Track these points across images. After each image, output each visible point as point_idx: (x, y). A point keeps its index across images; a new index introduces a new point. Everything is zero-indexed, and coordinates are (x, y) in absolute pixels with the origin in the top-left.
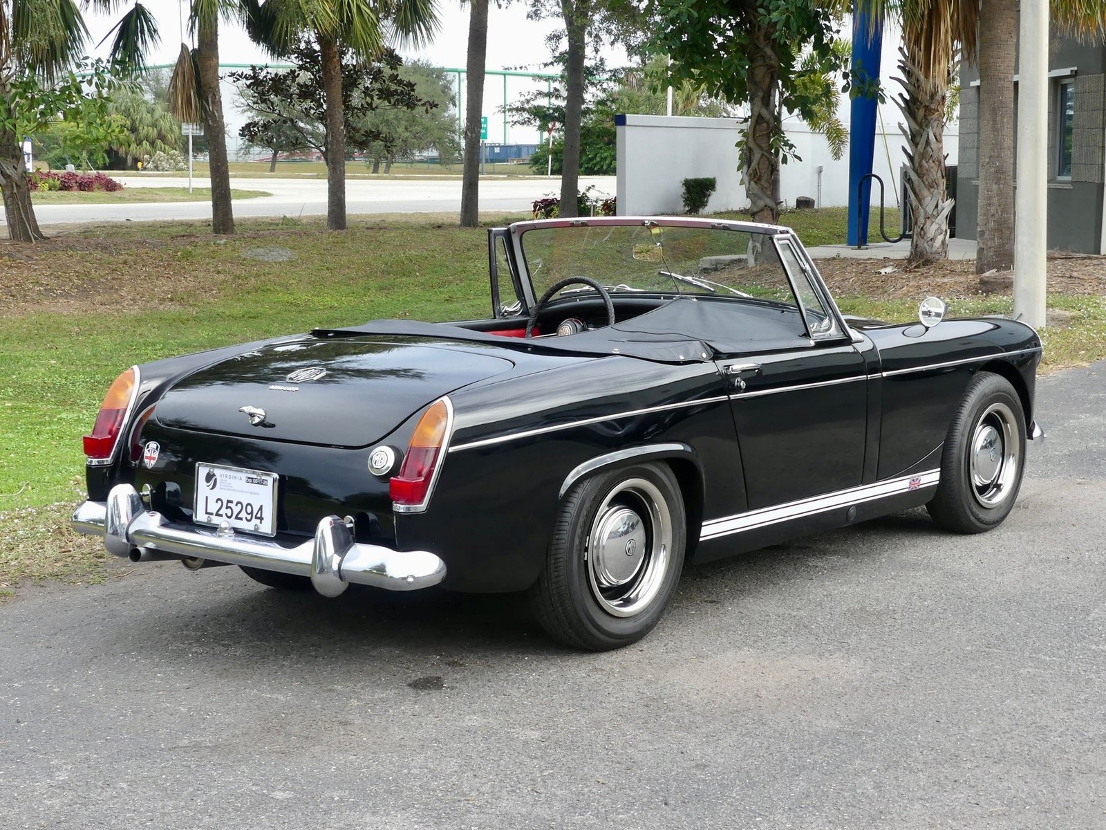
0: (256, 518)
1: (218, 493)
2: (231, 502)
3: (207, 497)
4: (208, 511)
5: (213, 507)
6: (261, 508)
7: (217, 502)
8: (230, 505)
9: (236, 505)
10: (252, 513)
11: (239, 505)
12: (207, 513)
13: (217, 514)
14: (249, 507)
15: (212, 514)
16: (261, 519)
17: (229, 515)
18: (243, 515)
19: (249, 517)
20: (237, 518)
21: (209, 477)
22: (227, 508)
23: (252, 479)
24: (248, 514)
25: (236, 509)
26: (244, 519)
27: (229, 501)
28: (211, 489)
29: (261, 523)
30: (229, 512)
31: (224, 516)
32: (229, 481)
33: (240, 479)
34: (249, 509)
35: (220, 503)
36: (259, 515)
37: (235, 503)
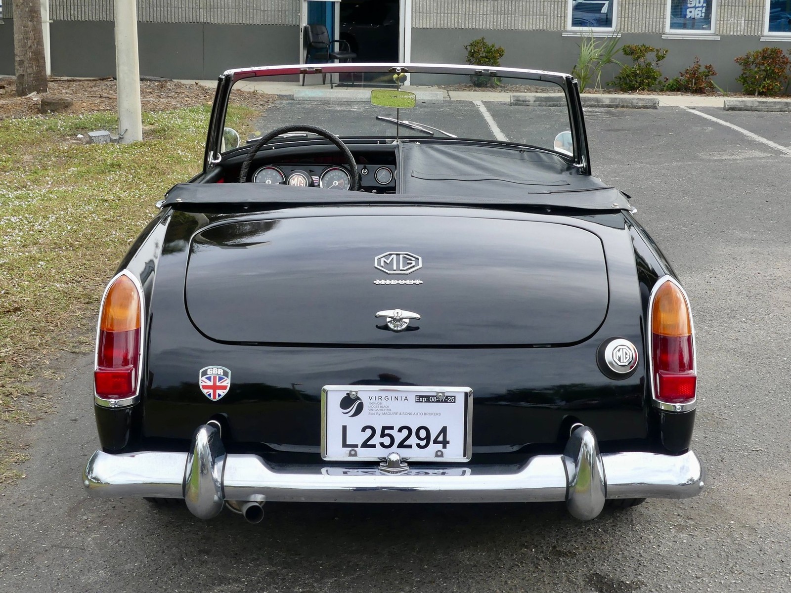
0: (436, 442)
1: (364, 419)
2: (392, 428)
3: (344, 428)
4: (348, 443)
5: (357, 438)
6: (444, 430)
7: (364, 430)
8: (387, 432)
9: (400, 430)
10: (427, 438)
11: (405, 432)
12: (345, 445)
13: (365, 445)
14: (422, 431)
15: (356, 446)
16: (445, 443)
17: (387, 444)
18: (413, 440)
19: (423, 443)
20: (401, 445)
21: (347, 402)
22: (383, 435)
23: (429, 397)
24: (422, 439)
25: (399, 437)
26: (414, 446)
27: (384, 428)
28: (353, 416)
29: (444, 447)
30: (387, 440)
31: (378, 446)
32: (384, 402)
33: (406, 399)
34: (423, 434)
35: (369, 432)
36: (441, 439)
37: (396, 429)
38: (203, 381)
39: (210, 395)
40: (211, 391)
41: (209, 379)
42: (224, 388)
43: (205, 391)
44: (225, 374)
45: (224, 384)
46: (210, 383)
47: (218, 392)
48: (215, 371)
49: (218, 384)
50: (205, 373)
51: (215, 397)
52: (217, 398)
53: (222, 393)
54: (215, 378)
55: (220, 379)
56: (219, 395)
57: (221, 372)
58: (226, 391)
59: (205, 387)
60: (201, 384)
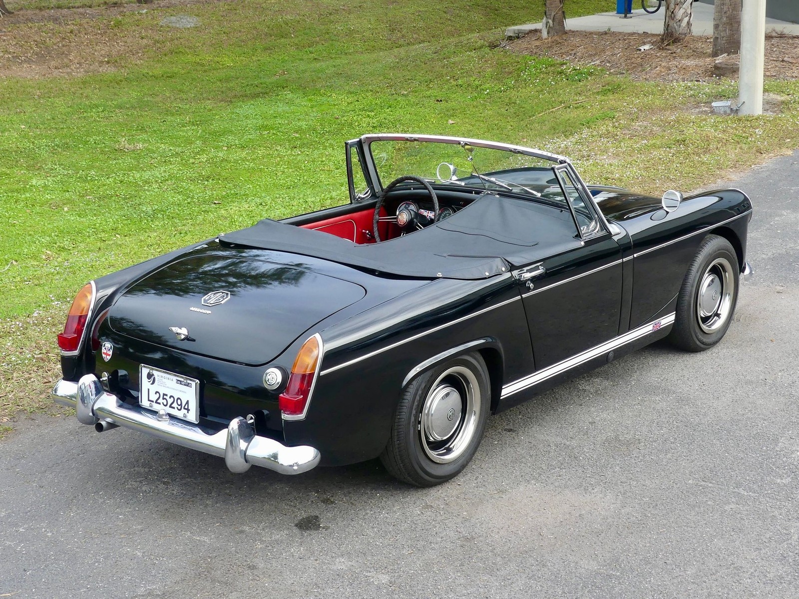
0: (184, 409)
1: (156, 387)
2: (166, 395)
3: (149, 389)
5: (154, 397)
6: (187, 402)
7: (156, 393)
8: (165, 397)
9: (170, 398)
10: (181, 405)
11: (172, 399)
12: (149, 400)
13: (156, 402)
14: (179, 400)
15: (153, 402)
16: (188, 410)
17: (165, 404)
18: (175, 405)
19: (179, 407)
20: (171, 406)
21: (149, 376)
22: (163, 398)
23: (181, 381)
24: (179, 405)
25: (170, 401)
26: (176, 408)
27: (164, 395)
28: (152, 384)
29: (188, 412)
30: (165, 402)
31: (161, 404)
32: (164, 380)
33: (173, 380)
34: (179, 402)
35: (158, 395)
36: (186, 407)
37: (169, 396)
39: (105, 358)
40: (105, 356)
41: (105, 349)
42: (110, 355)
43: (103, 355)
44: (111, 348)
45: (110, 353)
46: (105, 351)
47: (108, 357)
49: (108, 353)
50: (104, 345)
52: (107, 361)
54: (107, 349)
55: (109, 350)
57: (109, 346)
58: (110, 357)
59: (104, 353)
60: (103, 351)
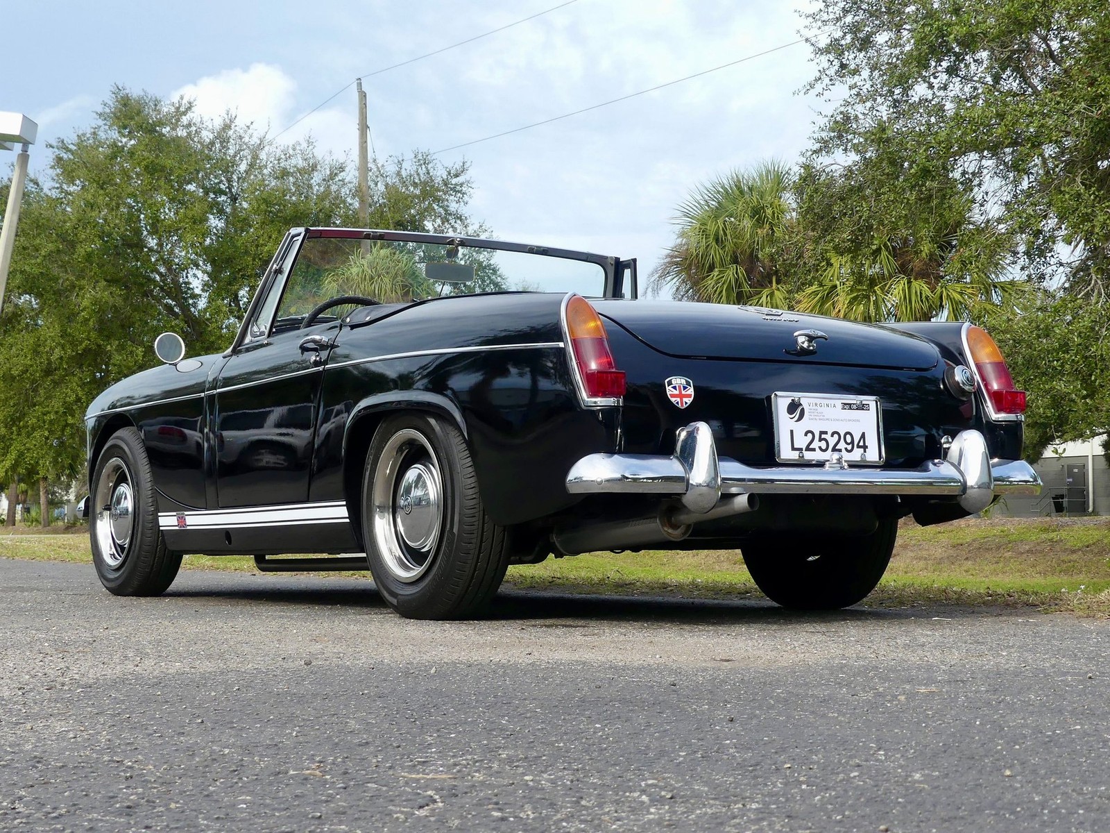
0: (859, 447)
1: (806, 424)
2: (826, 433)
3: (792, 432)
4: (795, 446)
5: (801, 442)
6: (863, 436)
7: (806, 435)
8: (823, 436)
9: (832, 436)
10: (852, 442)
11: (836, 436)
12: (793, 449)
13: (808, 449)
14: (848, 438)
15: (800, 450)
16: (865, 447)
17: (824, 447)
18: (842, 445)
19: (849, 447)
20: (834, 450)
21: (793, 407)
22: (821, 440)
24: (848, 444)
25: (832, 441)
26: (843, 450)
27: (822, 433)
28: (797, 421)
29: (865, 451)
30: (823, 445)
31: (817, 449)
32: (819, 409)
33: (834, 406)
34: (849, 439)
35: (810, 435)
36: (861, 444)
37: (830, 433)
38: (669, 391)
39: (678, 403)
40: (679, 400)
41: (675, 388)
42: (689, 396)
43: (673, 400)
44: (688, 383)
45: (688, 392)
46: (676, 392)
47: (685, 400)
48: (678, 381)
49: (683, 392)
50: (670, 383)
51: (682, 405)
52: (685, 406)
53: (689, 401)
54: (679, 387)
55: (685, 388)
56: (686, 403)
57: (683, 382)
58: (691, 399)
59: (673, 396)
60: (668, 393)
